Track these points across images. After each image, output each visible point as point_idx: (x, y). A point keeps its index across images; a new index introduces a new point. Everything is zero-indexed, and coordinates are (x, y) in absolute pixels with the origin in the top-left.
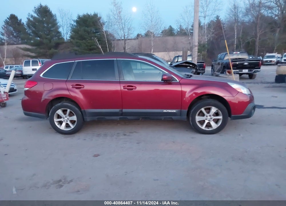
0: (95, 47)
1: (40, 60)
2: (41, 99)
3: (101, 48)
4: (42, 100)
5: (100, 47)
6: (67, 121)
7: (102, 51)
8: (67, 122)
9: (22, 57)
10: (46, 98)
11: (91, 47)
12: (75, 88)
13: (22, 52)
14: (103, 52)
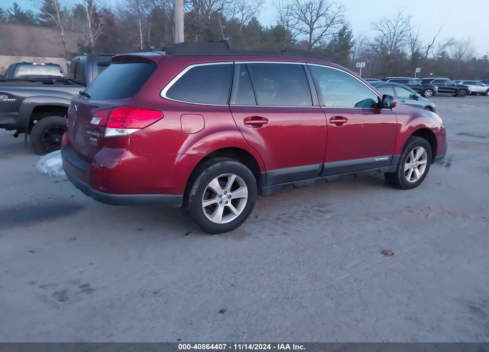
2: (175, 157)
4: (179, 158)
6: (227, 202)
8: (226, 205)
10: (191, 152)
12: (251, 126)
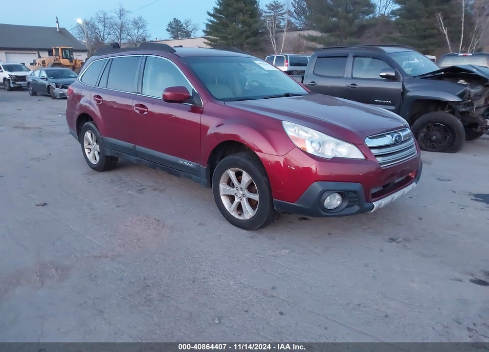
0: (435, 32)
1: (288, 57)
3: (446, 34)
5: (445, 32)
7: (448, 40)
9: (305, 51)
11: (425, 32)
12: (96, 101)
13: (305, 42)
14: (449, 43)
